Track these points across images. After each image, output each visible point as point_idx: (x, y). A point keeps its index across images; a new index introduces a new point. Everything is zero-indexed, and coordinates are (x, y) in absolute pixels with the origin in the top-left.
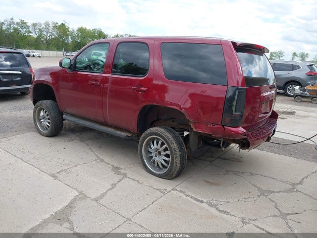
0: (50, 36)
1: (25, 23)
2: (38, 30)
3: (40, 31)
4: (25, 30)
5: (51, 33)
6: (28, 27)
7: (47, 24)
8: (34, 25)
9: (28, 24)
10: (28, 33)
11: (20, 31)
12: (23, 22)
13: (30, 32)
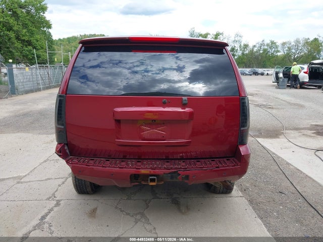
0: (298, 53)
1: (275, 43)
2: (286, 49)
3: (289, 49)
4: (273, 50)
5: (301, 50)
6: (277, 47)
7: (297, 41)
8: (284, 44)
9: (277, 44)
10: (277, 52)
11: (269, 52)
12: (273, 43)
13: (278, 51)
